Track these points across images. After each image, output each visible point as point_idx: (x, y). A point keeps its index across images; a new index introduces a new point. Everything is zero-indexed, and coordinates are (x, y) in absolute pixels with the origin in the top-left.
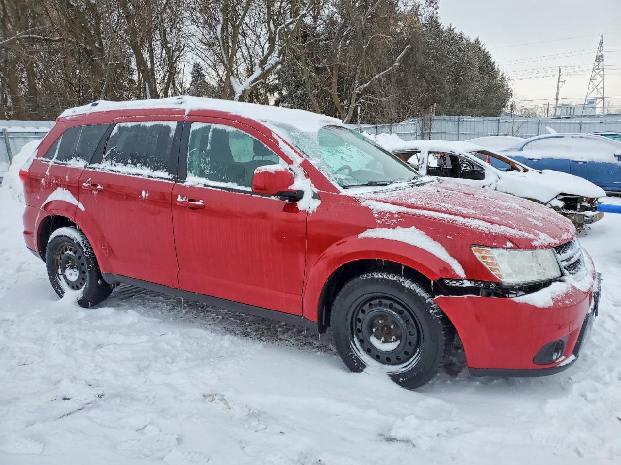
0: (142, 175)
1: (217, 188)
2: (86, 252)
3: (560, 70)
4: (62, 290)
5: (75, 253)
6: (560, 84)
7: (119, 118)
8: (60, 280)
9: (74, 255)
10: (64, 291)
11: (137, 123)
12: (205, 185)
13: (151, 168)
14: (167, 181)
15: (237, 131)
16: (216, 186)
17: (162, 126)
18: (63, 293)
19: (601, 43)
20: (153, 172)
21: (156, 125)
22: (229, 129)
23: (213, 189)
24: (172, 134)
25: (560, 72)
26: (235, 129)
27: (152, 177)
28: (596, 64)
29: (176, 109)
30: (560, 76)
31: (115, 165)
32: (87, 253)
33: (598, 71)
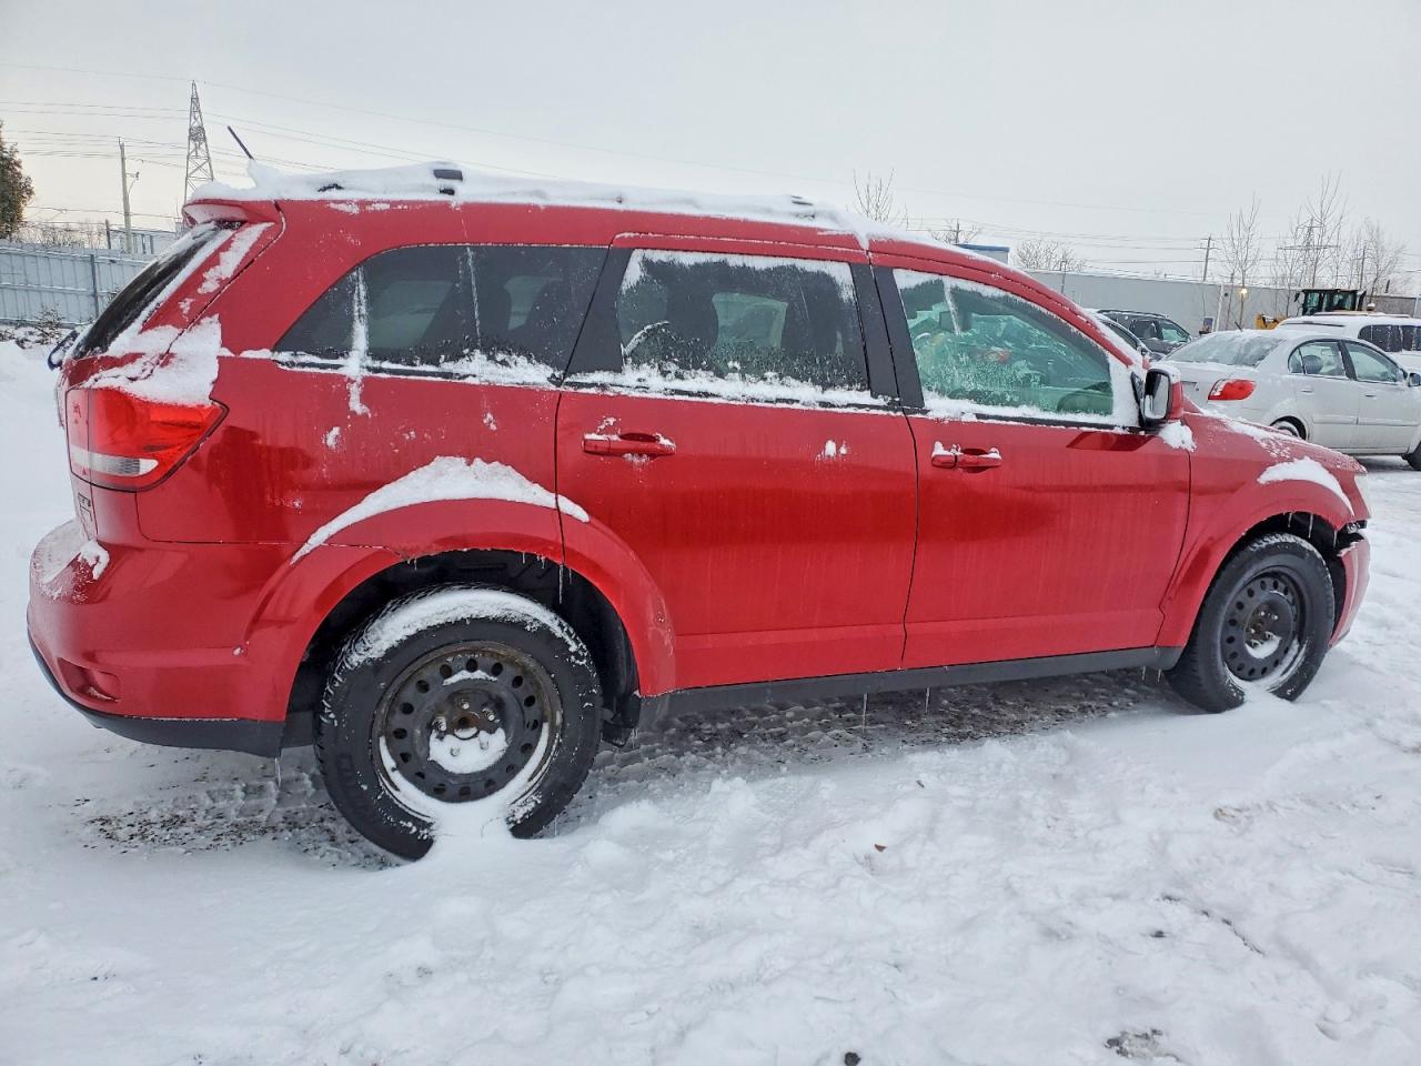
0: (798, 401)
1: (1007, 419)
2: (576, 654)
3: (122, 147)
4: (416, 821)
5: (496, 670)
6: (129, 180)
7: (632, 235)
8: (397, 789)
9: (494, 679)
10: (428, 820)
11: (716, 258)
12: (979, 416)
13: (815, 382)
14: (881, 412)
15: (1007, 297)
16: (1003, 415)
17: (806, 273)
18: (428, 825)
19: (195, 100)
20: (823, 392)
21: (782, 267)
22: (989, 291)
23: (999, 422)
24: (847, 294)
25: (123, 152)
26: (1002, 293)
27: (833, 406)
28: (192, 146)
29: (822, 230)
30: (123, 159)
31: (679, 376)
32: (581, 653)
33: (200, 162)
